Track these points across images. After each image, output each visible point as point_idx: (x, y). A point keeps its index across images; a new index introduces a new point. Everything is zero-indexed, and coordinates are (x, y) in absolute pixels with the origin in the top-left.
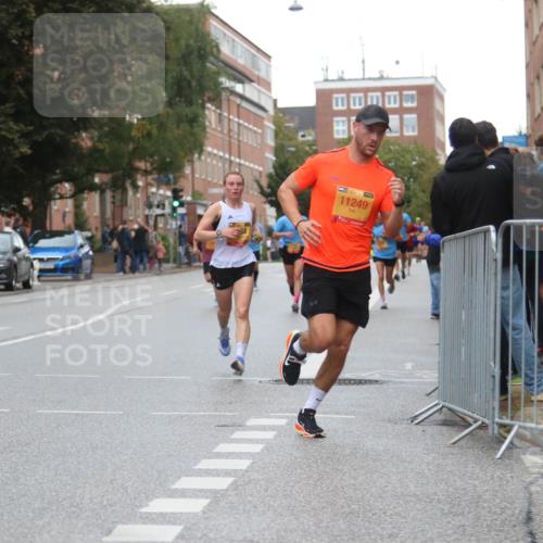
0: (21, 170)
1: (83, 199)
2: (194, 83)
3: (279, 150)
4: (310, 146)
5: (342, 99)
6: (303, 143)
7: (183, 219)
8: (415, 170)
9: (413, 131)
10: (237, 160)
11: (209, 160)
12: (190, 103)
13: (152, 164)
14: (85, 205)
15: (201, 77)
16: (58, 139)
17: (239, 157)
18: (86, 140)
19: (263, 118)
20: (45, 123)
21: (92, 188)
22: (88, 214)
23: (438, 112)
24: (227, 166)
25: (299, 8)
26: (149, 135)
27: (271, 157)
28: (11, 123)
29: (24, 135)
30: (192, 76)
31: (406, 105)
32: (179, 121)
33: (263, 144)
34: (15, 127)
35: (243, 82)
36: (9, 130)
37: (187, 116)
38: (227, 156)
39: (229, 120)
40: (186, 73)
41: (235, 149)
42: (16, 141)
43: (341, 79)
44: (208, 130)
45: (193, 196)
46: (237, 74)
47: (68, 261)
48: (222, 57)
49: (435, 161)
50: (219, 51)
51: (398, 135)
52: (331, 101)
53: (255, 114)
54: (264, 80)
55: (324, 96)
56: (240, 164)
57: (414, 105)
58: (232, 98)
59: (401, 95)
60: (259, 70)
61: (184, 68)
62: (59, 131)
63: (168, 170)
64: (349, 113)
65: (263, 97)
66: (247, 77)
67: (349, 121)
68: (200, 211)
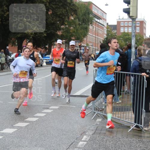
0: (45, 39)
2: (86, 20)
3: (107, 35)
4: (115, 34)
5: (123, 23)
6: (113, 33)
7: (83, 50)
8: (138, 40)
9: (138, 31)
13: (75, 38)
15: (88, 19)
16: (53, 33)
17: (98, 36)
23: (144, 27)
24: (95, 38)
26: (74, 32)
29: (45, 32)
30: (86, 18)
31: (137, 25)
32: (81, 29)
33: (104, 33)
35: (99, 19)
37: (84, 27)
38: (95, 36)
39: (96, 28)
41: (97, 34)
42: (43, 33)
43: (123, 19)
45: (87, 45)
46: (98, 18)
49: (143, 38)
50: (92, 13)
53: (102, 27)
54: (105, 19)
55: (119, 23)
56: (98, 38)
57: (139, 25)
58: (97, 23)
59: (136, 23)
60: (103, 16)
62: (53, 31)
63: (79, 39)
64: (124, 27)
65: (104, 23)
66: (100, 18)
67: (124, 28)
68: (88, 48)
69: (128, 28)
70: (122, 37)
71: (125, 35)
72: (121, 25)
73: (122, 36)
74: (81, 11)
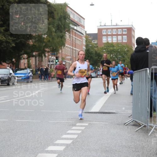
0: (12, 51)
1: (30, 59)
2: (62, 26)
3: (87, 46)
4: (96, 44)
5: (105, 31)
6: (94, 44)
8: (126, 52)
9: (126, 41)
10: (75, 49)
11: (66, 48)
12: (61, 32)
13: (50, 49)
14: (31, 61)
15: (65, 24)
16: (23, 42)
17: (75, 48)
18: (31, 42)
19: (82, 36)
20: (19, 37)
21: (33, 56)
22: (31, 63)
23: (133, 35)
24: (72, 50)
25: (93, 5)
26: (49, 41)
27: (84, 48)
28: (9, 37)
29: (13, 41)
30: (62, 24)
31: (123, 33)
32: (58, 37)
33: (82, 44)
34: (11, 38)
35: (76, 26)
36: (9, 39)
37: (60, 36)
38: (72, 47)
39: (73, 37)
40: (60, 23)
41: (74, 45)
42: (11, 42)
43: (105, 25)
44: (66, 40)
46: (75, 24)
47: (25, 77)
48: (71, 19)
49: (132, 49)
50: (70, 17)
51: (121, 42)
52: (102, 32)
53: (80, 35)
54: (83, 26)
55: (100, 30)
56: (75, 50)
57: (126, 33)
58: (74, 31)
59: (122, 30)
60: (81, 22)
61: (59, 22)
62: (23, 40)
63: (55, 51)
64: (107, 35)
65: (82, 30)
66: (77, 24)
67: (107, 38)
68: (64, 63)
69: (112, 37)
70: (105, 49)
71: (109, 47)
72: (103, 34)
73: (106, 47)
74: (58, 14)
